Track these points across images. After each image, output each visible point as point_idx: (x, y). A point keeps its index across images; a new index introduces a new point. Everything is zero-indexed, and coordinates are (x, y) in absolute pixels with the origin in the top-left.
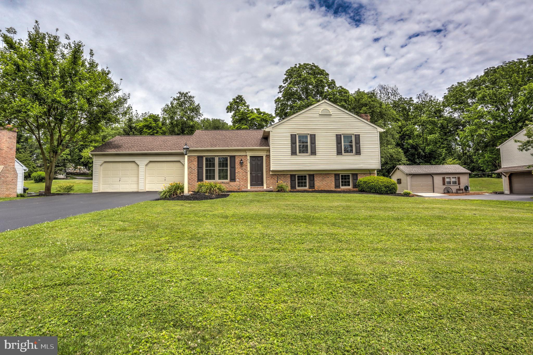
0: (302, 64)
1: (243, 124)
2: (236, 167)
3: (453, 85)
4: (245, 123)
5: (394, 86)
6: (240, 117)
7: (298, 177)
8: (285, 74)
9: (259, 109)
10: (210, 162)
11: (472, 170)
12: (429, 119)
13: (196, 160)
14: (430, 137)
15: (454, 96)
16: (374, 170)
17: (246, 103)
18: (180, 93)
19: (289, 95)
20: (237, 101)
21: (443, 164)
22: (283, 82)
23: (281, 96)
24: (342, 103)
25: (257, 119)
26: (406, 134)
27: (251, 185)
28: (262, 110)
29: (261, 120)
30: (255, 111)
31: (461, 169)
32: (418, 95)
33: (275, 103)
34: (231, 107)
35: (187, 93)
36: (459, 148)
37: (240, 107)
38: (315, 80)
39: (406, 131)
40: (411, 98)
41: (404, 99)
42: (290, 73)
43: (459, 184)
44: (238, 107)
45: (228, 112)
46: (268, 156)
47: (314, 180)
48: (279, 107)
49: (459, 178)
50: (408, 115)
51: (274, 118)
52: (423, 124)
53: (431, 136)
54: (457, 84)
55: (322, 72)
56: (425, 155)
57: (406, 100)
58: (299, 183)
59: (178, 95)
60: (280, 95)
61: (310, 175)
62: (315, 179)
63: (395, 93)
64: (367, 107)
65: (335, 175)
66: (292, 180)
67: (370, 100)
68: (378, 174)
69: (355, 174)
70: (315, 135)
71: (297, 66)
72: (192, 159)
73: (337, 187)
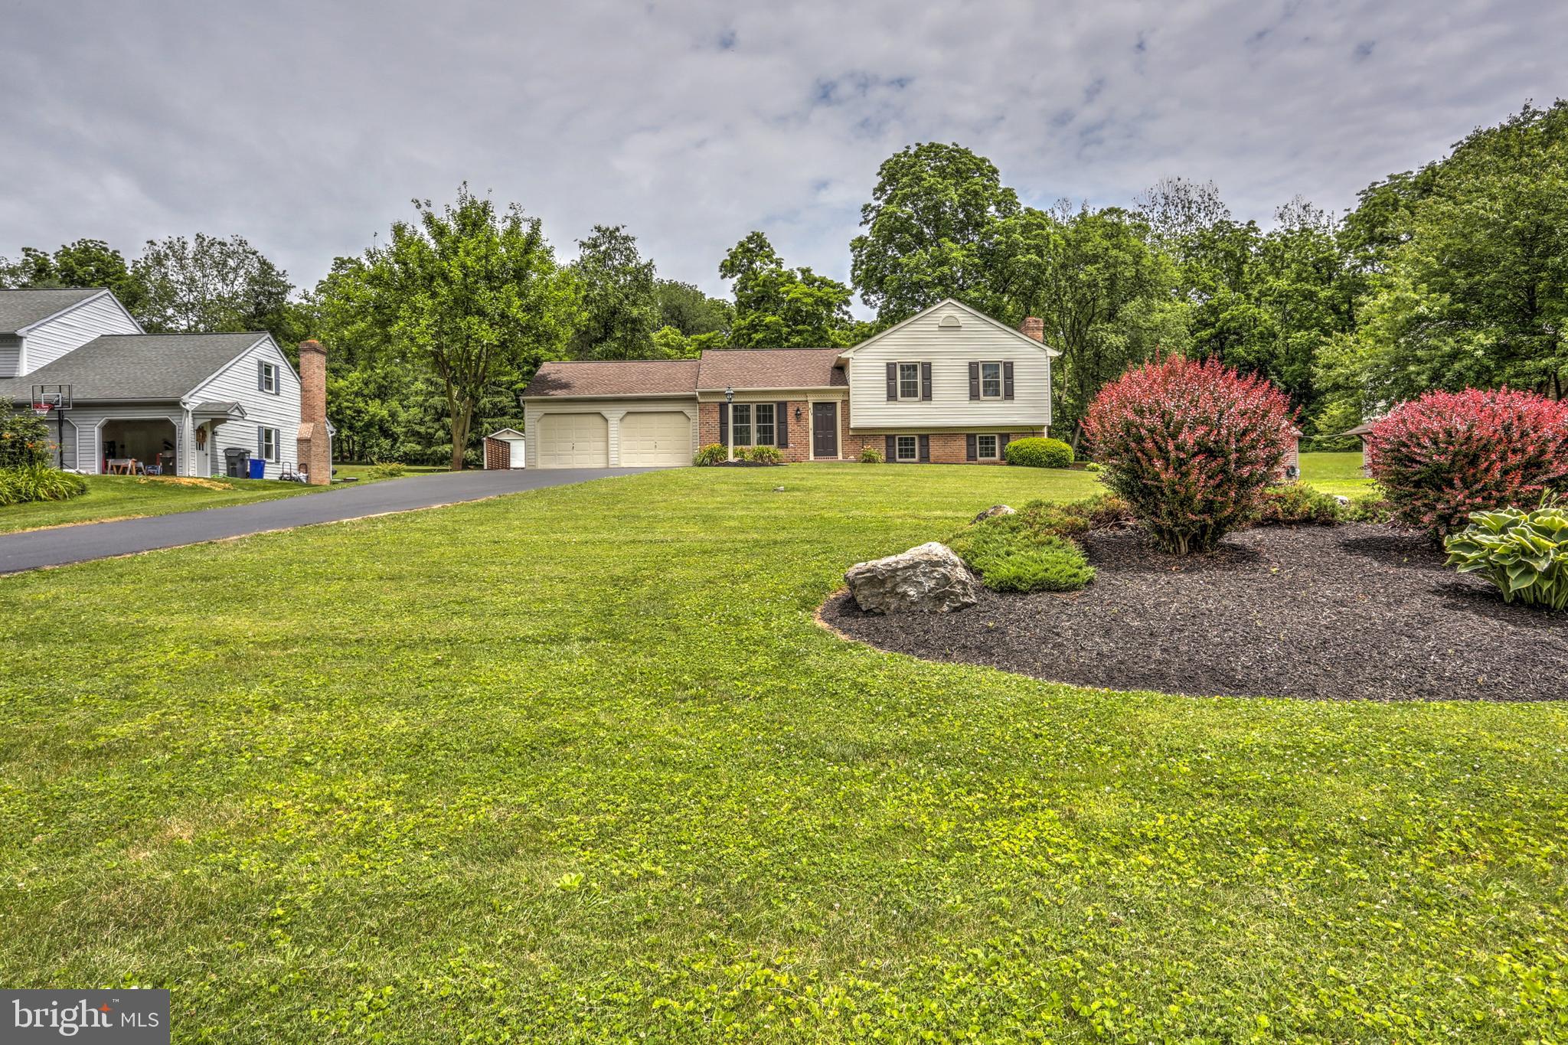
0: (926, 144)
1: (766, 310)
2: (789, 422)
3: (1375, 183)
4: (773, 307)
5: (1206, 182)
6: (759, 292)
7: (900, 439)
8: (879, 173)
9: (808, 270)
10: (742, 413)
12: (1294, 286)
13: (718, 409)
14: (1296, 338)
16: (1042, 427)
17: (774, 253)
18: (599, 229)
19: (890, 231)
20: (751, 246)
22: (874, 194)
23: (867, 234)
24: (1029, 256)
25: (805, 300)
26: (1228, 329)
27: (816, 454)
28: (816, 273)
29: (816, 302)
30: (799, 276)
32: (1281, 209)
33: (852, 251)
34: (732, 264)
35: (617, 229)
37: (758, 263)
38: (960, 192)
39: (1229, 321)
40: (1252, 222)
41: (1231, 225)
42: (892, 173)
44: (751, 262)
45: (723, 277)
46: (846, 403)
47: (928, 445)
48: (862, 263)
51: (851, 293)
53: (1299, 335)
54: (1387, 180)
55: (981, 167)
57: (1237, 226)
58: (900, 450)
59: (595, 234)
60: (865, 231)
61: (921, 437)
62: (931, 444)
63: (1210, 203)
64: (1097, 266)
65: (968, 436)
66: (888, 446)
67: (1106, 243)
68: (1050, 435)
69: (1006, 433)
70: (930, 364)
71: (911, 152)
72: (710, 407)
73: (971, 457)
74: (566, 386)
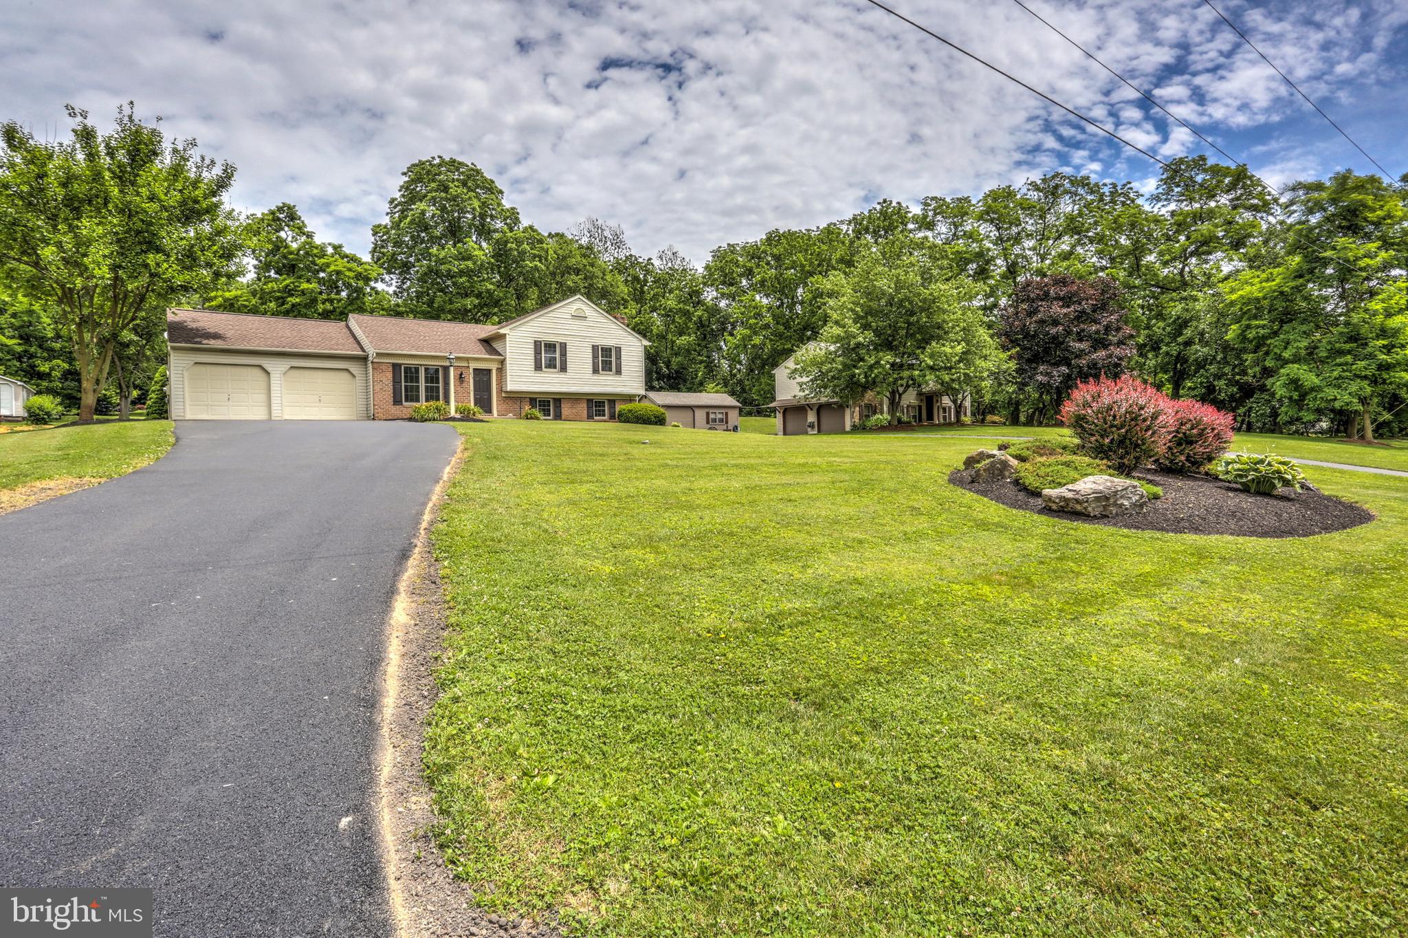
0: (447, 159)
3: (720, 247)
7: (540, 401)
8: (404, 174)
9: (340, 246)
10: (412, 373)
11: (744, 402)
12: (678, 306)
13: (391, 369)
14: (683, 340)
15: (722, 269)
16: (634, 395)
17: (305, 226)
20: (281, 215)
21: (701, 391)
22: (400, 191)
28: (347, 250)
30: (330, 250)
31: (730, 401)
32: (662, 255)
36: (725, 364)
37: (289, 233)
40: (649, 258)
41: (636, 259)
42: (418, 176)
43: (727, 423)
46: (501, 371)
47: (560, 407)
48: (383, 247)
49: (727, 414)
50: (642, 292)
52: (668, 314)
54: (726, 246)
55: (489, 186)
56: (669, 375)
57: (640, 260)
58: (540, 410)
61: (555, 399)
62: (562, 406)
63: (618, 241)
65: (589, 400)
66: (531, 404)
69: (613, 399)
70: (565, 344)
71: (435, 162)
72: (384, 367)
73: (590, 417)
74: (216, 336)
